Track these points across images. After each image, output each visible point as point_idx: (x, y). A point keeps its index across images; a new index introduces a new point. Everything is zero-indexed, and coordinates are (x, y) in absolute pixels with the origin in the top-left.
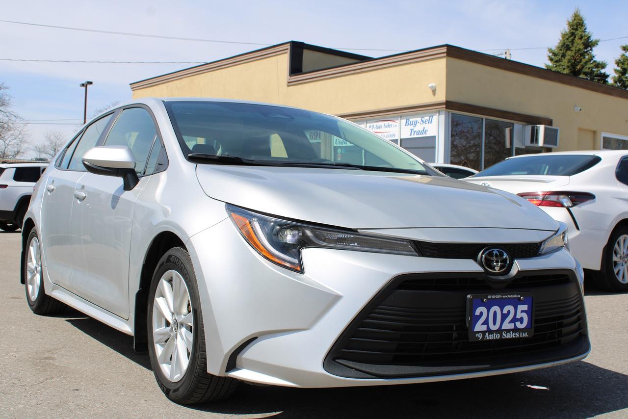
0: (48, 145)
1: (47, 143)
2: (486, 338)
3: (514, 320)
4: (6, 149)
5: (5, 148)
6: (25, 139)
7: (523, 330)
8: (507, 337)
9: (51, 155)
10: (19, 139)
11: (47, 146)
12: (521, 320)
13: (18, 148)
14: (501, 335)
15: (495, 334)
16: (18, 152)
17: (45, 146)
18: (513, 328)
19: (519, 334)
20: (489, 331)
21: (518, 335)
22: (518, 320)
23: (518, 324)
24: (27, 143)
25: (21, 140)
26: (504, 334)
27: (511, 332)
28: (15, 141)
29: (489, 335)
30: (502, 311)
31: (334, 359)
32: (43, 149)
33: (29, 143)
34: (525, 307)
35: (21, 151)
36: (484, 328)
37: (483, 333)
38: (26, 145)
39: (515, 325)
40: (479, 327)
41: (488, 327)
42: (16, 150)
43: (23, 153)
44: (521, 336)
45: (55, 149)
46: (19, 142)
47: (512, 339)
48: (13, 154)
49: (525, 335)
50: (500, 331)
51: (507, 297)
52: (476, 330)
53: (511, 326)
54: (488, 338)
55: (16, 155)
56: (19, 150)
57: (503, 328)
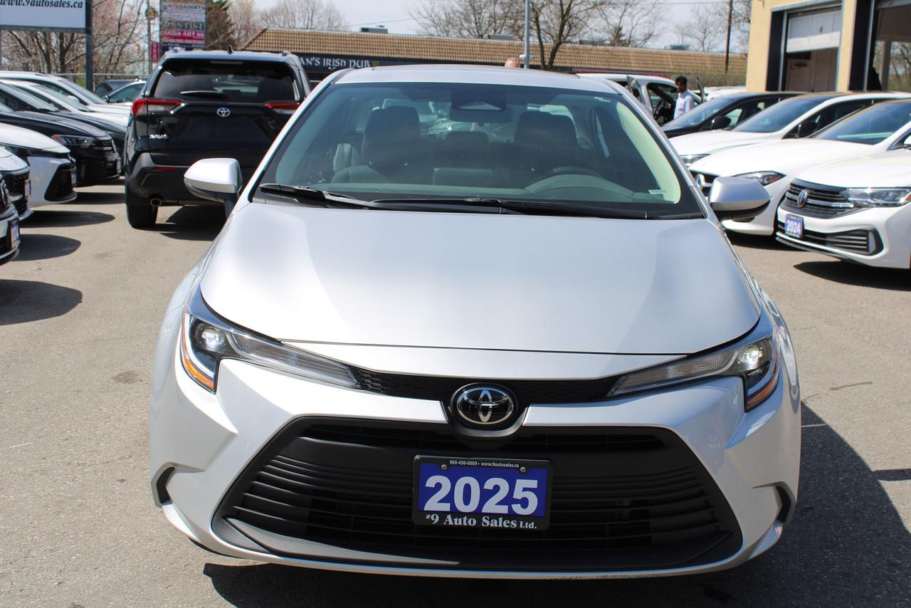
0: (695, 24)
1: (694, 21)
2: (448, 522)
3: (509, 500)
4: (634, 31)
5: (633, 28)
6: (661, 14)
7: (527, 518)
8: (492, 525)
9: (698, 39)
10: (652, 14)
11: (693, 24)
12: (524, 503)
13: (649, 29)
14: (479, 521)
15: (465, 519)
16: (650, 35)
17: (691, 25)
18: (506, 512)
19: (518, 524)
20: (455, 513)
21: (515, 525)
22: (517, 501)
23: (517, 509)
24: (664, 20)
25: (654, 16)
26: (484, 519)
27: (501, 519)
28: (646, 18)
29: (453, 518)
30: (482, 485)
31: (225, 517)
32: (687, 30)
33: (667, 20)
34: (533, 484)
35: (654, 34)
36: (446, 507)
37: (442, 515)
38: (662, 24)
39: (510, 509)
40: (433, 504)
41: (453, 506)
42: (647, 31)
43: (658, 35)
44: (521, 526)
45: (706, 30)
46: (652, 19)
47: (503, 529)
48: (642, 38)
49: (532, 526)
50: (478, 514)
51: (490, 465)
52: (428, 507)
53: (504, 509)
54: (451, 523)
55: (646, 40)
56: (651, 32)
57: (485, 510)
